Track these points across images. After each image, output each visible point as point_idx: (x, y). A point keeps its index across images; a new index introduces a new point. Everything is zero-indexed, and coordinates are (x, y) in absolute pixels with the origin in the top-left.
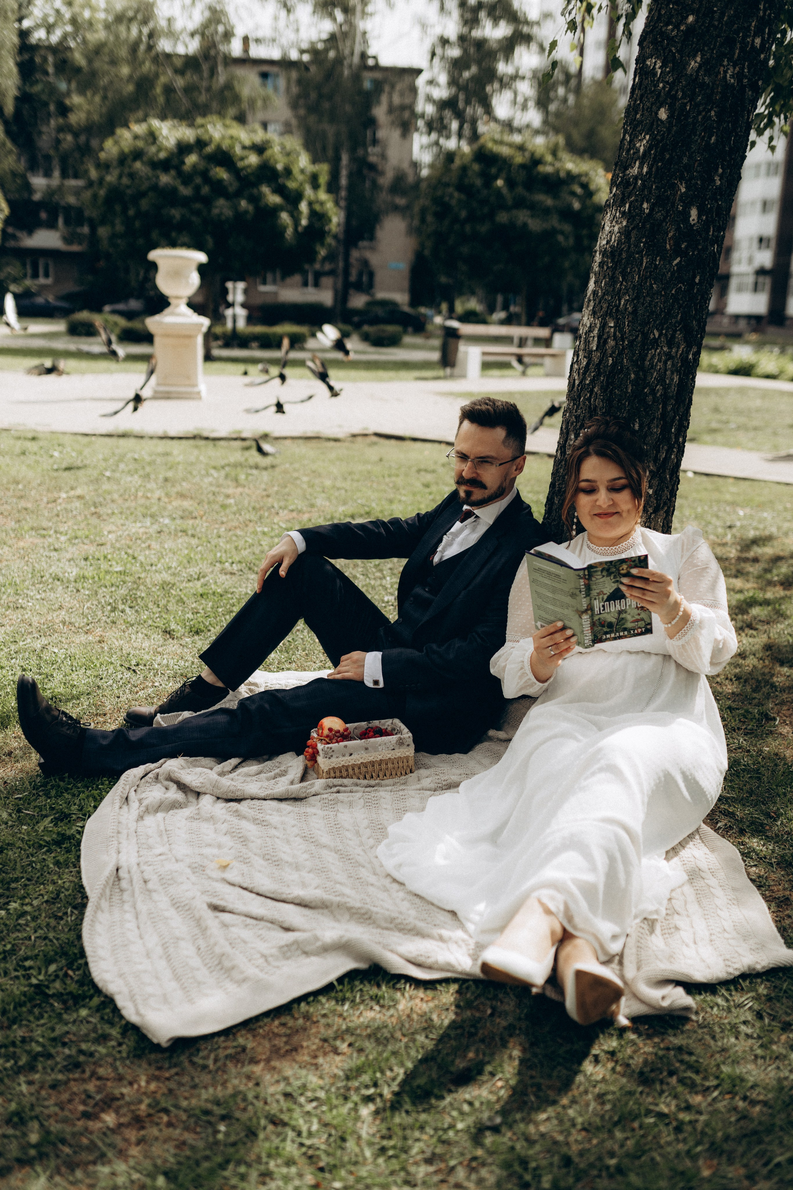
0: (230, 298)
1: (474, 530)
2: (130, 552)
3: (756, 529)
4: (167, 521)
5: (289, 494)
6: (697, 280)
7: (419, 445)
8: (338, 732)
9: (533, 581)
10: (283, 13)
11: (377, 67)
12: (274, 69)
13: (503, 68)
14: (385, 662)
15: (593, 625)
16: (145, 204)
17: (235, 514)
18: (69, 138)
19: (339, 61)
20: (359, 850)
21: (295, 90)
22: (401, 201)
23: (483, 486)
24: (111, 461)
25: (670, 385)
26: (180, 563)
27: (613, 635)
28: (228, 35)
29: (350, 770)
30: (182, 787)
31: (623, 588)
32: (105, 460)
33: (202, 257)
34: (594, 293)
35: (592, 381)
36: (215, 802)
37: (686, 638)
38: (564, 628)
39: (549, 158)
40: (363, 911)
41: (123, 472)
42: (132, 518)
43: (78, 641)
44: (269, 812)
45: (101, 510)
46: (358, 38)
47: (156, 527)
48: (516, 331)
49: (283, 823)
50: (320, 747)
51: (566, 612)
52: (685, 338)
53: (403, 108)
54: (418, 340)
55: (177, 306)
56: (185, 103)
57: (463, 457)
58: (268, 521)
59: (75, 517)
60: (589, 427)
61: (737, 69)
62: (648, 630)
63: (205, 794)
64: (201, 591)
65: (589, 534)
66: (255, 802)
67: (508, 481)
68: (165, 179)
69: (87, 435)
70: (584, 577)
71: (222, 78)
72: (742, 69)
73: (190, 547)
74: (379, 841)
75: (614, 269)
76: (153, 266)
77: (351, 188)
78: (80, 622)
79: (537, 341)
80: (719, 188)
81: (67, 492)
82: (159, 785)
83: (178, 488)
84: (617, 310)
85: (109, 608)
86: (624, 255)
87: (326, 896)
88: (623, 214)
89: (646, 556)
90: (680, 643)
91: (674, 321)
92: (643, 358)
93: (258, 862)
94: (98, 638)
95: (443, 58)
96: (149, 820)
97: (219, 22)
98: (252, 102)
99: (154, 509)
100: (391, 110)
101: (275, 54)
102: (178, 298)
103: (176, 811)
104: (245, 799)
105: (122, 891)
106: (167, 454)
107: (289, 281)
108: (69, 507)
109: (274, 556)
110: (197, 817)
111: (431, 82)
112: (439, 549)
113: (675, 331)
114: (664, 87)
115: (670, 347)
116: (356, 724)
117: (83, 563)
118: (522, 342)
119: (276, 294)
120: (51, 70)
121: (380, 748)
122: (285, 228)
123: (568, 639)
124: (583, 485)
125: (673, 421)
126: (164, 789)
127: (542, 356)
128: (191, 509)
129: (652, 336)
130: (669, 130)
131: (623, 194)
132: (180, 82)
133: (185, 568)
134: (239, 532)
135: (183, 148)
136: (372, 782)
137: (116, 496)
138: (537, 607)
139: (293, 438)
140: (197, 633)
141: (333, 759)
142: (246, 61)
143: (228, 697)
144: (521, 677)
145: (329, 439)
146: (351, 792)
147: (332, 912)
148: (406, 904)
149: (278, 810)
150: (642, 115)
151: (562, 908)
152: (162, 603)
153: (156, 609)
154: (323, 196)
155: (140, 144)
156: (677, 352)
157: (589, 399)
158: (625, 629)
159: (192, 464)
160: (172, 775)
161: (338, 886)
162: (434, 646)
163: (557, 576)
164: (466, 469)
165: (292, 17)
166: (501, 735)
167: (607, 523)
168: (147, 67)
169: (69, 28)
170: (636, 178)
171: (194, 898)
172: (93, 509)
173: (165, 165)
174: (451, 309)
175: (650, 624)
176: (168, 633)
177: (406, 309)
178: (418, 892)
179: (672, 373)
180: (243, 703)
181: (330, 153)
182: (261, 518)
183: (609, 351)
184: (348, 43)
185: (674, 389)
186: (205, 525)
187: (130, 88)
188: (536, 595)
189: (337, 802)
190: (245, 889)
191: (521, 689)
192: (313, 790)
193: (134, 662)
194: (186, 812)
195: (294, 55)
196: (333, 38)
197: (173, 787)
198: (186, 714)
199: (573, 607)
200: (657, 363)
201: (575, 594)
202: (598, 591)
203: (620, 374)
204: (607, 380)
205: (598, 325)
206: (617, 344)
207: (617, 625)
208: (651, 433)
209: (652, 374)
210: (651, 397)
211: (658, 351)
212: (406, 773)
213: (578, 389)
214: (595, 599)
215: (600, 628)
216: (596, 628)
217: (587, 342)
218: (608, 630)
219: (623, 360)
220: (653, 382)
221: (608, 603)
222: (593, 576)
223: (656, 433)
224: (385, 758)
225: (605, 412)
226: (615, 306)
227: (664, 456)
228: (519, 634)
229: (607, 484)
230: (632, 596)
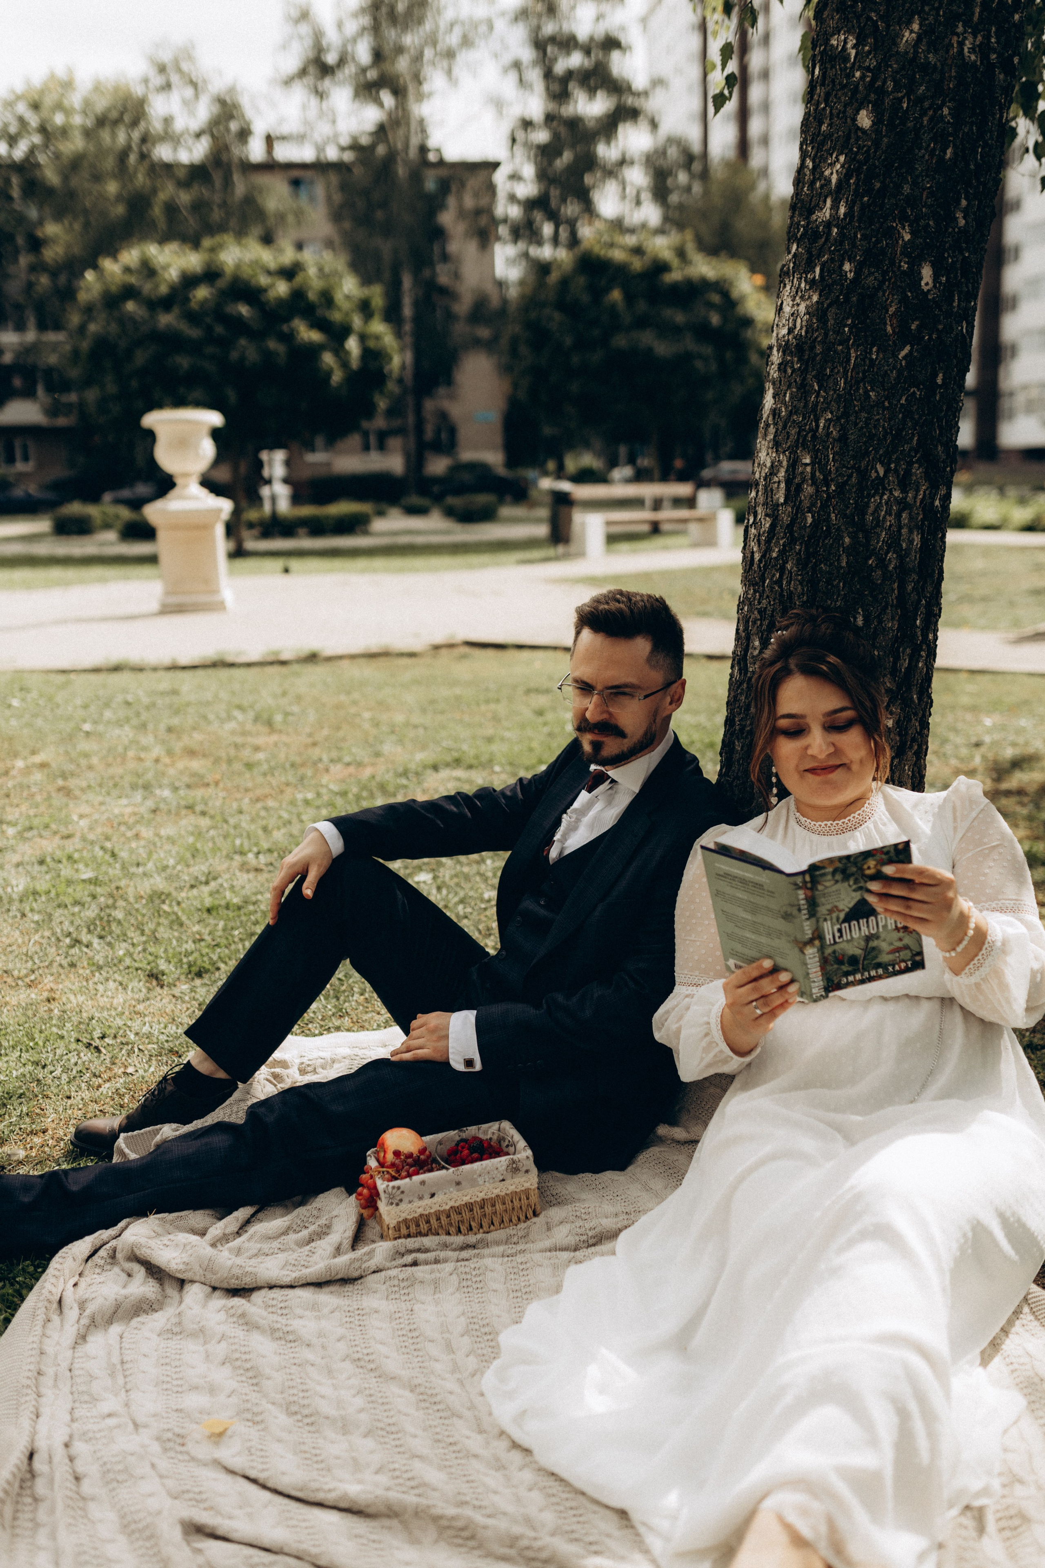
0: (266, 473)
1: (609, 803)
2: (108, 845)
3: (1014, 744)
4: (166, 793)
5: (344, 739)
6: (939, 381)
7: (525, 654)
8: (410, 1155)
9: (716, 894)
10: (314, 101)
11: (441, 163)
12: (308, 174)
13: (607, 152)
14: (481, 1028)
15: (824, 962)
16: (141, 358)
17: (265, 774)
18: (45, 280)
19: (391, 158)
20: (450, 1384)
21: (337, 198)
22: (484, 333)
23: (619, 733)
24: (93, 708)
25: (908, 549)
26: (181, 860)
27: (858, 977)
28: (244, 134)
29: (433, 1222)
30: (154, 1271)
31: (872, 899)
32: (86, 707)
33: (215, 418)
34: (774, 412)
35: (782, 553)
36: (208, 1297)
37: (983, 971)
38: (775, 970)
39: (675, 262)
40: (460, 1524)
41: (109, 722)
42: (115, 793)
43: (14, 1002)
44: (299, 1311)
45: (72, 783)
46: (414, 126)
47: (150, 804)
48: (649, 490)
49: (321, 1334)
50: (381, 1185)
51: (776, 943)
52: (926, 474)
53: (478, 212)
54: (519, 511)
55: (186, 486)
56: (192, 223)
57: (585, 687)
58: (313, 782)
59: (32, 796)
60: (786, 628)
61: (979, 38)
62: (918, 964)
63: (192, 1282)
64: (208, 902)
65: (797, 801)
66: (276, 1293)
67: (658, 720)
68: (166, 320)
69: (64, 672)
70: (804, 886)
71: (240, 188)
72: (988, 37)
73: (199, 834)
74: (486, 1360)
75: (803, 372)
76: (150, 436)
77: (418, 319)
78: (20, 968)
79: (678, 502)
80: (964, 231)
81: (25, 758)
82: (116, 1269)
83: (186, 741)
84: (814, 437)
85: (68, 941)
86: (819, 349)
87: (394, 1496)
88: (812, 283)
89: (907, 844)
90: (973, 980)
91: (907, 447)
92: (862, 510)
93: (279, 1419)
94: (46, 994)
95: (527, 144)
96: (97, 1342)
97: (231, 117)
98: (281, 217)
99: (150, 776)
100: (462, 213)
101: (306, 154)
102: (186, 475)
103: (143, 1318)
104: (259, 1288)
105: (36, 1500)
106: (175, 692)
107: (341, 445)
108: (25, 781)
109: (295, 864)
110: (176, 1331)
111: (515, 177)
112: (557, 837)
113: (910, 464)
114: (863, 77)
115: (904, 491)
116: (440, 1136)
117: (37, 868)
118: (657, 505)
119: (328, 464)
120: (16, 193)
121: (480, 1181)
122: (329, 373)
123: (782, 988)
124: (783, 723)
125: (917, 609)
126: (124, 1276)
127: (685, 521)
128: (202, 771)
129: (874, 475)
130: (877, 143)
131: (809, 252)
132: (185, 198)
133: (188, 866)
134: (271, 803)
135: (189, 281)
136: (472, 1239)
137: (95, 760)
138: (727, 936)
139: (353, 657)
140: (199, 974)
141: (403, 1206)
142: (270, 166)
143: (236, 1095)
144: (706, 1050)
145: (401, 655)
146: (437, 1261)
147: (405, 1525)
148: (536, 1496)
149: (315, 1307)
150: (830, 125)
151: (823, 1529)
152: (149, 927)
153: (137, 938)
154: (378, 327)
155: (133, 280)
156: (915, 497)
157: (779, 582)
158: (879, 965)
159: (208, 704)
160: (138, 1253)
161: (417, 1464)
162: (560, 998)
163: (759, 886)
164: (591, 707)
165: (325, 104)
166: (678, 1133)
167: (827, 782)
168: (141, 179)
169: (37, 139)
170: (828, 225)
171: (159, 1513)
172: (60, 782)
173: (166, 303)
174: (561, 467)
175: (920, 953)
176: (155, 976)
177: (501, 471)
178: (556, 1470)
179: (911, 531)
180: (256, 1111)
181: (387, 275)
182: (302, 778)
183: (806, 504)
184: (401, 132)
185: (914, 559)
186: (221, 794)
187: (120, 210)
188: (724, 917)
189: (412, 1282)
190: (254, 1481)
191: (709, 1066)
192: (373, 1264)
193: (97, 1034)
194: (159, 1320)
195: (332, 154)
196: (381, 131)
197: (140, 1272)
198: (168, 1131)
199: (789, 936)
200: (884, 517)
201: (791, 915)
202: (829, 907)
203: (826, 538)
204: (807, 549)
205: (785, 463)
206: (817, 491)
207: (864, 959)
208: (884, 629)
209: (879, 536)
210: (879, 572)
211: (885, 497)
212: (526, 1217)
213: (759, 567)
214: (825, 920)
215: (836, 966)
216: (829, 968)
217: (769, 492)
218: (850, 969)
219: (829, 515)
220: (881, 548)
221: (847, 925)
222: (819, 883)
223: (891, 628)
224: (490, 1196)
225: (807, 601)
226: (811, 430)
227: (906, 664)
228: (697, 973)
229: (823, 720)
230: (886, 910)
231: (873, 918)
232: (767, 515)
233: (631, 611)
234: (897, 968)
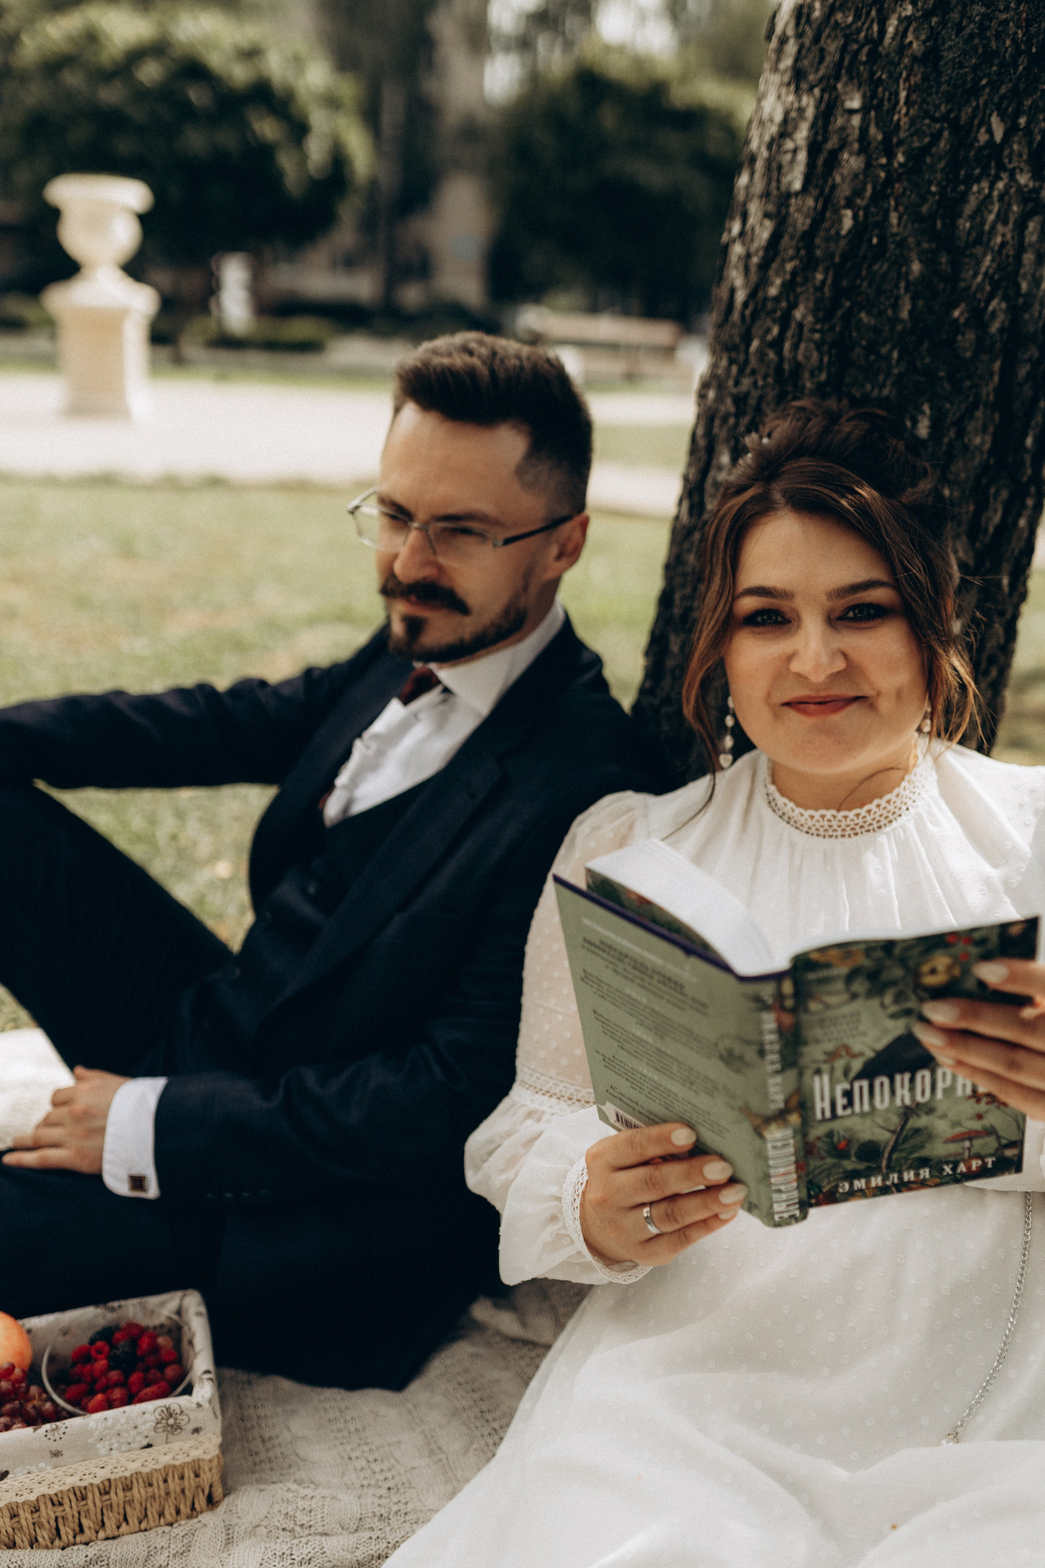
1: (438, 726)
9: (584, 978)
15: (805, 1153)
23: (457, 605)
27: (876, 1181)
33: (142, 194)
35: (789, 287)
38: (697, 1152)
51: (705, 1102)
55: (96, 274)
57: (397, 514)
62: (1007, 1163)
67: (534, 589)
70: (777, 1003)
84: (873, 55)
89: (1032, 923)
92: (951, 208)
112: (342, 780)
116: (69, 1318)
121: (102, 1446)
123: (708, 1189)
124: (748, 604)
129: (983, 137)
138: (603, 1061)
155: (73, 48)
157: (777, 344)
158: (924, 1162)
162: (310, 1078)
163: (673, 984)
164: (404, 551)
167: (826, 731)
175: (1018, 1144)
183: (844, 191)
188: (597, 1024)
199: (732, 1096)
200: (993, 227)
201: (741, 1058)
202: (830, 1046)
203: (875, 260)
204: (836, 283)
205: (810, 113)
206: (868, 165)
207: (894, 1149)
208: (966, 448)
209: (979, 262)
210: (971, 336)
211: (1000, 185)
212: (193, 1508)
213: (743, 316)
214: (818, 1072)
215: (830, 1161)
216: (814, 1163)
217: (774, 169)
218: (861, 1166)
219: (886, 215)
220: (980, 288)
221: (865, 1084)
222: (811, 996)
223: (979, 448)
224: (120, 1473)
225: (827, 382)
226: (868, 40)
227: (997, 518)
228: (553, 1072)
229: (828, 604)
230: (960, 1063)
231: (927, 1073)
232: (767, 215)
233: (493, 372)
234: (962, 1168)
